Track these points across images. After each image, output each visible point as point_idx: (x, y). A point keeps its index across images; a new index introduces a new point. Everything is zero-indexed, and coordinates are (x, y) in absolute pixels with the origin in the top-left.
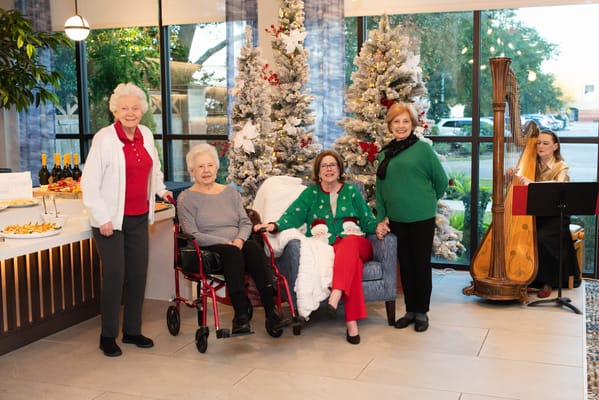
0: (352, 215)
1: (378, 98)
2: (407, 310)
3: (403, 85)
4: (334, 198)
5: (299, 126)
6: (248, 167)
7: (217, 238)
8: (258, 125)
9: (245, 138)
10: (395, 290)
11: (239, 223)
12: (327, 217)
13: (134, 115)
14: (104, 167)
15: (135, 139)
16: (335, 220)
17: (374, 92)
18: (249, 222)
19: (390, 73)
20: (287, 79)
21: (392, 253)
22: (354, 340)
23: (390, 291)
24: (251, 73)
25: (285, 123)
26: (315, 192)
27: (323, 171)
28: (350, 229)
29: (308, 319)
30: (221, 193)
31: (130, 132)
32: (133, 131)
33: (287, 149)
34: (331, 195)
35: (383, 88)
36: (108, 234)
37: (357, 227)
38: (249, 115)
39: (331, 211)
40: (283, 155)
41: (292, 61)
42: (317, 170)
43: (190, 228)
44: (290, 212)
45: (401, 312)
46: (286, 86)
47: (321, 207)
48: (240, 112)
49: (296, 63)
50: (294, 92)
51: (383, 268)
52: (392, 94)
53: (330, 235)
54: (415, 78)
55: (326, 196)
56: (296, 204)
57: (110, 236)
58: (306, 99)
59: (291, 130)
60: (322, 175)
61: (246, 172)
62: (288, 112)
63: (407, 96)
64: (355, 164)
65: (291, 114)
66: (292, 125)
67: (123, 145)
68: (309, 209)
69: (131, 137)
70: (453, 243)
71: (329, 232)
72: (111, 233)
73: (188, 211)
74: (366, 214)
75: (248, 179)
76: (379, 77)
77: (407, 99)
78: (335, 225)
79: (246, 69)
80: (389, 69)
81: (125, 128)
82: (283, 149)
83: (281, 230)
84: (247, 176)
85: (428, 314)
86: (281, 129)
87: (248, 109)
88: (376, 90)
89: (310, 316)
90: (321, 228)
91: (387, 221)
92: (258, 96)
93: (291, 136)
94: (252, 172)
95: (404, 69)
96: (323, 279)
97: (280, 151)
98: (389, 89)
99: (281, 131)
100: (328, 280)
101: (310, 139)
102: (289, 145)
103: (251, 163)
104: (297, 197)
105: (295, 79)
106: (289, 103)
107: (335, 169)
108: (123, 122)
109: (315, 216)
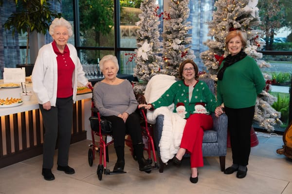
0: (201, 101)
1: (227, 27)
2: (233, 163)
3: (245, 19)
4: (191, 89)
5: (180, 44)
6: (144, 68)
7: (114, 111)
8: (152, 44)
9: (143, 51)
10: (225, 150)
11: (129, 103)
12: (185, 101)
13: (64, 38)
14: (45, 68)
15: (64, 52)
16: (190, 104)
17: (225, 23)
18: (136, 102)
19: (236, 12)
20: (175, 16)
21: (224, 126)
22: (194, 180)
23: (221, 150)
24: (148, 12)
25: (172, 43)
26: (180, 85)
27: (185, 72)
28: (200, 109)
29: (167, 164)
30: (120, 84)
31: (61, 48)
32: (63, 47)
33: (173, 58)
34: (190, 87)
35: (231, 21)
36: (48, 109)
37: (205, 108)
38: (147, 38)
39: (188, 97)
40: (171, 61)
41: (178, 5)
42: (181, 72)
43: (99, 105)
44: (164, 97)
45: (229, 164)
46: (173, 20)
47: (183, 95)
48: (141, 36)
49: (180, 6)
50: (178, 24)
51: (218, 136)
52: (237, 25)
53: (186, 113)
54: (253, 15)
55: (186, 87)
56: (167, 92)
57: (49, 110)
58: (185, 28)
59: (175, 47)
60: (184, 75)
61: (144, 71)
62: (175, 36)
63: (247, 26)
64: (211, 68)
65: (177, 37)
66: (176, 43)
67: (57, 56)
68: (175, 95)
69: (62, 51)
70: (273, 120)
71: (186, 111)
72: (50, 108)
73: (98, 95)
74: (212, 101)
75: (144, 76)
76: (228, 14)
77: (247, 28)
78: (190, 106)
79: (145, 10)
80: (236, 9)
81: (58, 45)
82: (170, 57)
83: (155, 109)
84: (144, 74)
85: (247, 166)
86: (170, 46)
87: (146, 34)
88: (227, 22)
89: (168, 162)
90: (182, 108)
91: (223, 106)
92: (152, 26)
93: (176, 50)
94: (147, 72)
95: (246, 9)
96: (176, 140)
97: (169, 59)
98: (235, 22)
99: (170, 47)
100: (178, 142)
101: (187, 52)
102: (174, 55)
103: (146, 66)
104: (169, 88)
105: (179, 16)
106: (175, 31)
107: (193, 71)
108: (57, 42)
109: (178, 101)
